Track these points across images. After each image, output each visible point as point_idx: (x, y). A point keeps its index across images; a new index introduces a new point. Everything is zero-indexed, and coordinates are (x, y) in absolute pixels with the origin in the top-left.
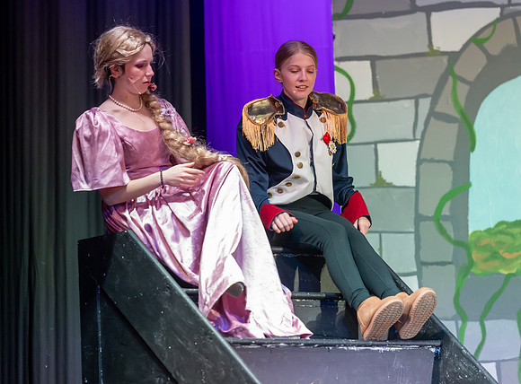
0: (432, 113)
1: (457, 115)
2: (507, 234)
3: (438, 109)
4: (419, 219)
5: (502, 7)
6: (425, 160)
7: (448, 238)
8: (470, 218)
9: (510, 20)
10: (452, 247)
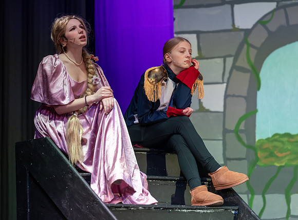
0: (234, 67)
1: (249, 68)
2: (279, 141)
3: (237, 64)
4: (225, 131)
5: (278, 2)
6: (230, 95)
7: (243, 144)
8: (256, 131)
9: (283, 10)
10: (245, 149)
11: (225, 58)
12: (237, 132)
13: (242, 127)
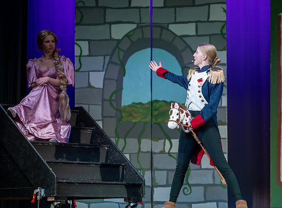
0: (110, 62)
1: (119, 63)
2: (135, 107)
3: (112, 60)
4: (103, 100)
5: (138, 24)
6: (107, 79)
7: (114, 108)
8: (122, 101)
9: (140, 29)
10: (115, 111)
11: (105, 56)
12: (110, 100)
13: (113, 98)
